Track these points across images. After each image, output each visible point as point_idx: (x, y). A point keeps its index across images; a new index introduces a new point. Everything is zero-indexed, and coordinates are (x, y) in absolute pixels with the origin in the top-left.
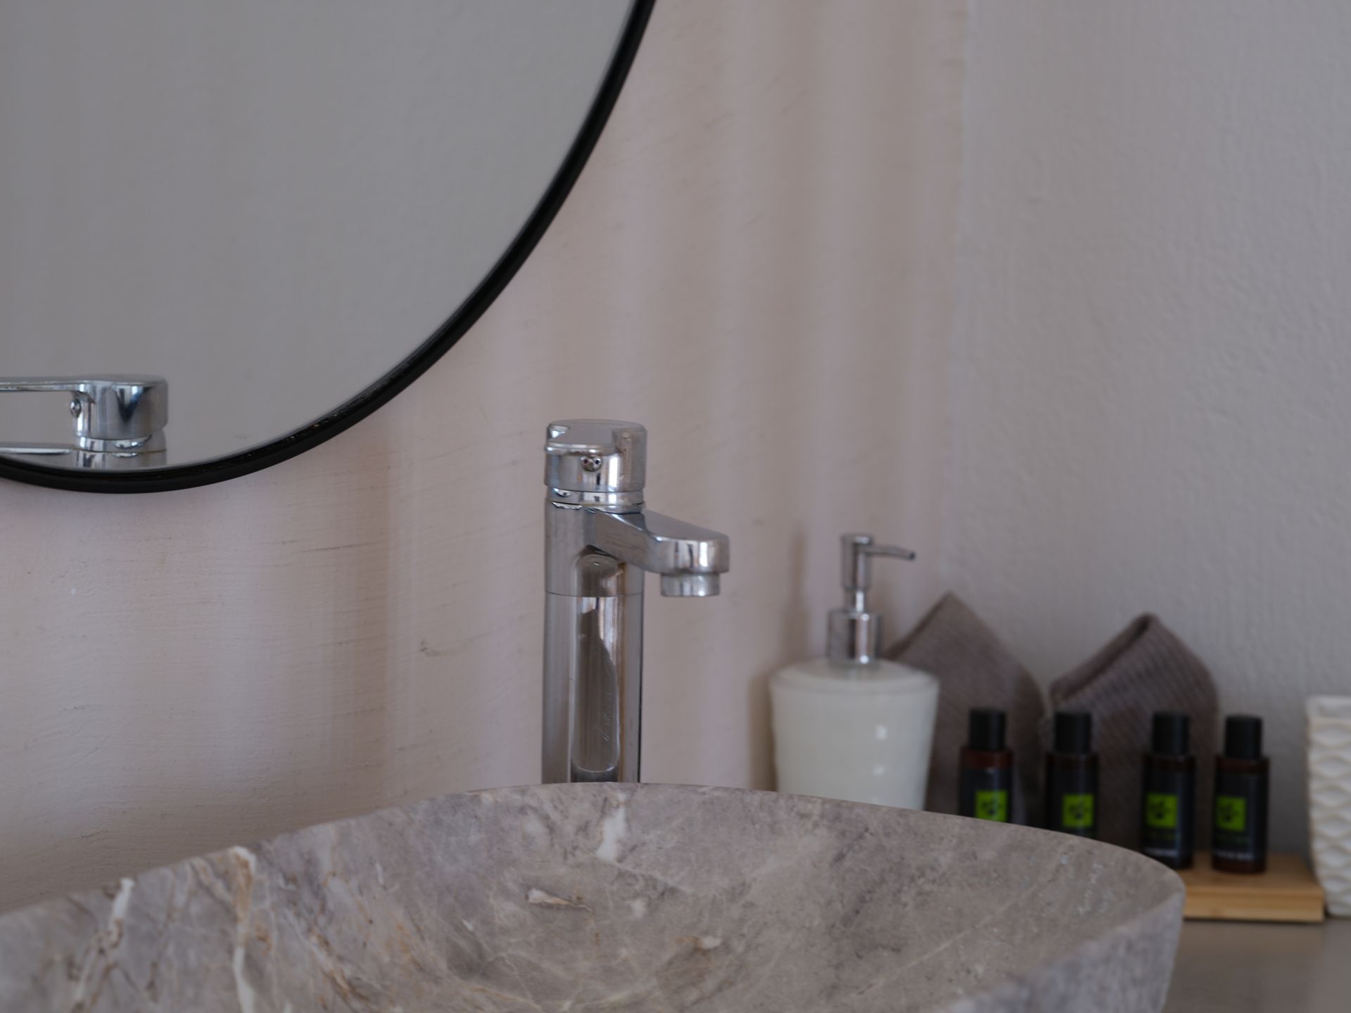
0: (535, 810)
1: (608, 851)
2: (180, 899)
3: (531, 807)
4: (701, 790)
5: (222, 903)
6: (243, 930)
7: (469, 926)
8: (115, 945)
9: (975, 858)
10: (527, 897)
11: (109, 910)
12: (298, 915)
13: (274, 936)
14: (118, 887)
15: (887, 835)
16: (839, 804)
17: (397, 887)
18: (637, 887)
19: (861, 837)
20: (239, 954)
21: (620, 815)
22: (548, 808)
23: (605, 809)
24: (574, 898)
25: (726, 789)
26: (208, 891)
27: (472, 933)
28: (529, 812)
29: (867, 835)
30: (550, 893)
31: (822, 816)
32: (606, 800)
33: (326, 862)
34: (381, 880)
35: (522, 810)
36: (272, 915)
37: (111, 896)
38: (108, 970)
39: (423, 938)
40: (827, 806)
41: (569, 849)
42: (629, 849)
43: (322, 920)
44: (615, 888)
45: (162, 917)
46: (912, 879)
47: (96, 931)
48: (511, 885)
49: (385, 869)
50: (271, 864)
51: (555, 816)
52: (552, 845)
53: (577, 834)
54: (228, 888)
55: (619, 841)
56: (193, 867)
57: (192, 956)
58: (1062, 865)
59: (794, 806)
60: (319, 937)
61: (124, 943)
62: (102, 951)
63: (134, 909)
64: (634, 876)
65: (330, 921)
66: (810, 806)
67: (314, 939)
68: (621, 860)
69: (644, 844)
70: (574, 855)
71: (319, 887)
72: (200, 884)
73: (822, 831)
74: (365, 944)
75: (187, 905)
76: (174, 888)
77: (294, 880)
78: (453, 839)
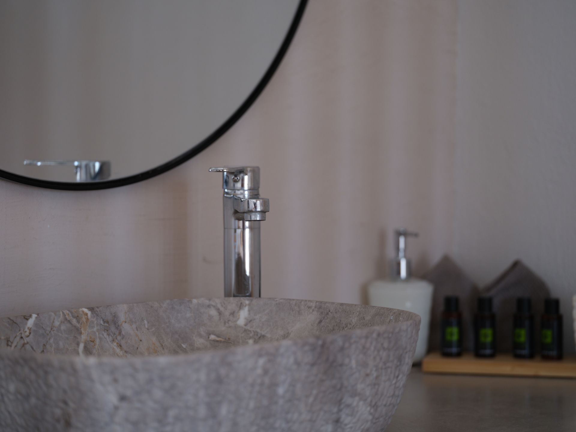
0: (214, 306)
1: (241, 322)
2: (57, 323)
3: (212, 305)
4: (276, 300)
5: (75, 327)
6: (84, 337)
7: (184, 346)
8: (28, 336)
9: (364, 319)
10: (209, 338)
11: (26, 324)
12: (109, 335)
13: (97, 341)
14: (30, 316)
15: (336, 313)
16: (321, 302)
17: (153, 329)
18: (251, 335)
19: (328, 314)
20: (82, 346)
21: (246, 309)
22: (219, 306)
23: (241, 307)
24: (227, 339)
25: (284, 299)
26: (69, 322)
27: (185, 349)
28: (212, 307)
29: (330, 313)
30: (218, 336)
31: (315, 307)
32: (241, 303)
33: (122, 317)
34: (146, 326)
35: (209, 306)
36: (97, 333)
37: (27, 319)
38: (24, 345)
39: (163, 349)
40: (317, 303)
41: (227, 321)
42: (249, 321)
43: (119, 338)
44: (243, 335)
45: (49, 329)
46: (343, 328)
47: (20, 330)
48: (202, 333)
49: (148, 322)
50: (97, 315)
51: (222, 309)
52: (220, 319)
53: (230, 315)
54: (78, 322)
55: (246, 318)
56: (63, 313)
57: (61, 343)
58: (391, 320)
59: (306, 304)
60: (117, 343)
61: (31, 336)
62: (22, 338)
63: (36, 324)
64: (250, 331)
65: (123, 338)
66: (312, 304)
67: (115, 344)
68: (246, 325)
69: (254, 319)
70: (228, 323)
71: (118, 326)
72: (66, 319)
74: (137, 348)
75: (60, 326)
76: (54, 319)
77: (108, 322)
78: (179, 315)
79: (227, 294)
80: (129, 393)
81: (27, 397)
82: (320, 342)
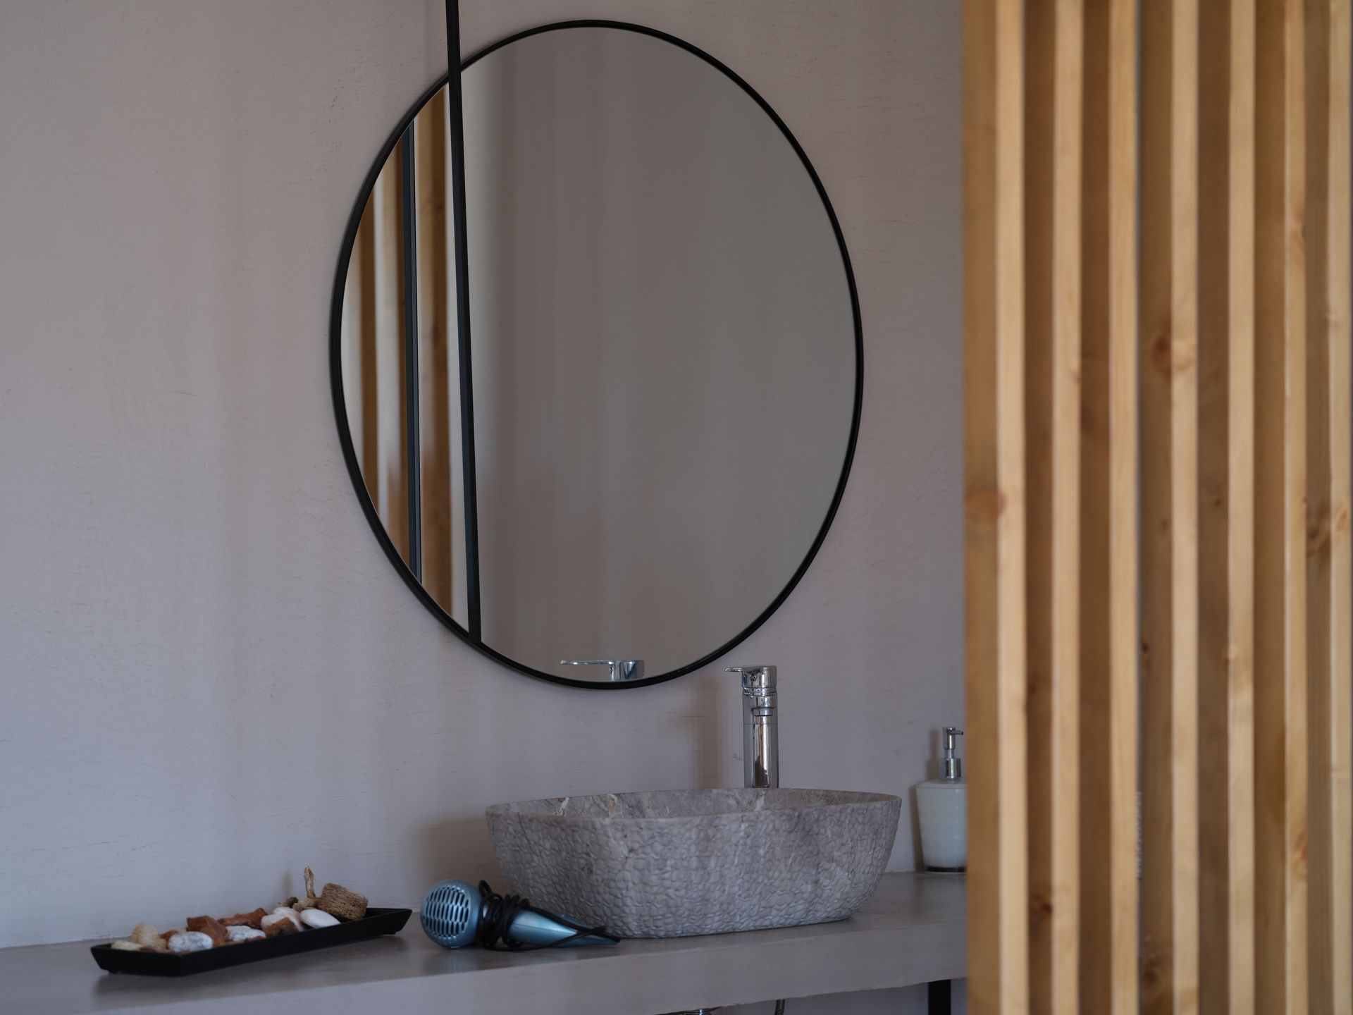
2: (587, 806)
4: (791, 790)
5: (603, 810)
11: (560, 806)
14: (564, 799)
16: (827, 791)
21: (763, 798)
22: (737, 796)
23: (757, 796)
25: (797, 789)
26: (598, 805)
28: (731, 797)
32: (759, 794)
33: (646, 803)
34: (668, 812)
35: (728, 796)
37: (562, 802)
40: (824, 792)
41: (744, 809)
45: (580, 811)
47: (555, 811)
49: (670, 809)
50: (623, 801)
51: (740, 798)
52: (738, 808)
53: (747, 805)
54: (606, 806)
56: (593, 798)
59: (815, 793)
63: (568, 806)
66: (819, 792)
69: (770, 808)
70: (746, 812)
72: (595, 803)
73: (822, 801)
75: (590, 808)
76: (585, 802)
77: (632, 807)
78: (699, 803)
79: (747, 786)
80: (636, 846)
81: (559, 852)
82: (797, 814)
